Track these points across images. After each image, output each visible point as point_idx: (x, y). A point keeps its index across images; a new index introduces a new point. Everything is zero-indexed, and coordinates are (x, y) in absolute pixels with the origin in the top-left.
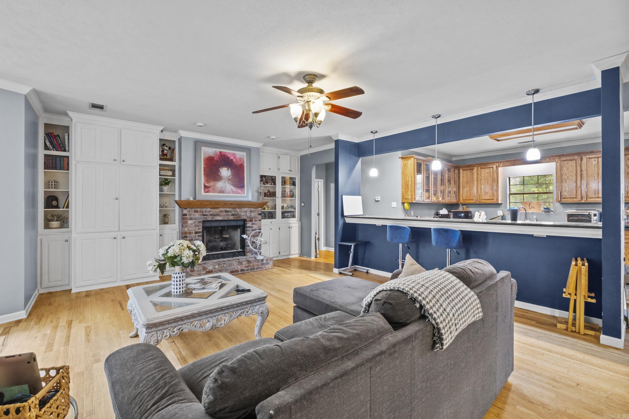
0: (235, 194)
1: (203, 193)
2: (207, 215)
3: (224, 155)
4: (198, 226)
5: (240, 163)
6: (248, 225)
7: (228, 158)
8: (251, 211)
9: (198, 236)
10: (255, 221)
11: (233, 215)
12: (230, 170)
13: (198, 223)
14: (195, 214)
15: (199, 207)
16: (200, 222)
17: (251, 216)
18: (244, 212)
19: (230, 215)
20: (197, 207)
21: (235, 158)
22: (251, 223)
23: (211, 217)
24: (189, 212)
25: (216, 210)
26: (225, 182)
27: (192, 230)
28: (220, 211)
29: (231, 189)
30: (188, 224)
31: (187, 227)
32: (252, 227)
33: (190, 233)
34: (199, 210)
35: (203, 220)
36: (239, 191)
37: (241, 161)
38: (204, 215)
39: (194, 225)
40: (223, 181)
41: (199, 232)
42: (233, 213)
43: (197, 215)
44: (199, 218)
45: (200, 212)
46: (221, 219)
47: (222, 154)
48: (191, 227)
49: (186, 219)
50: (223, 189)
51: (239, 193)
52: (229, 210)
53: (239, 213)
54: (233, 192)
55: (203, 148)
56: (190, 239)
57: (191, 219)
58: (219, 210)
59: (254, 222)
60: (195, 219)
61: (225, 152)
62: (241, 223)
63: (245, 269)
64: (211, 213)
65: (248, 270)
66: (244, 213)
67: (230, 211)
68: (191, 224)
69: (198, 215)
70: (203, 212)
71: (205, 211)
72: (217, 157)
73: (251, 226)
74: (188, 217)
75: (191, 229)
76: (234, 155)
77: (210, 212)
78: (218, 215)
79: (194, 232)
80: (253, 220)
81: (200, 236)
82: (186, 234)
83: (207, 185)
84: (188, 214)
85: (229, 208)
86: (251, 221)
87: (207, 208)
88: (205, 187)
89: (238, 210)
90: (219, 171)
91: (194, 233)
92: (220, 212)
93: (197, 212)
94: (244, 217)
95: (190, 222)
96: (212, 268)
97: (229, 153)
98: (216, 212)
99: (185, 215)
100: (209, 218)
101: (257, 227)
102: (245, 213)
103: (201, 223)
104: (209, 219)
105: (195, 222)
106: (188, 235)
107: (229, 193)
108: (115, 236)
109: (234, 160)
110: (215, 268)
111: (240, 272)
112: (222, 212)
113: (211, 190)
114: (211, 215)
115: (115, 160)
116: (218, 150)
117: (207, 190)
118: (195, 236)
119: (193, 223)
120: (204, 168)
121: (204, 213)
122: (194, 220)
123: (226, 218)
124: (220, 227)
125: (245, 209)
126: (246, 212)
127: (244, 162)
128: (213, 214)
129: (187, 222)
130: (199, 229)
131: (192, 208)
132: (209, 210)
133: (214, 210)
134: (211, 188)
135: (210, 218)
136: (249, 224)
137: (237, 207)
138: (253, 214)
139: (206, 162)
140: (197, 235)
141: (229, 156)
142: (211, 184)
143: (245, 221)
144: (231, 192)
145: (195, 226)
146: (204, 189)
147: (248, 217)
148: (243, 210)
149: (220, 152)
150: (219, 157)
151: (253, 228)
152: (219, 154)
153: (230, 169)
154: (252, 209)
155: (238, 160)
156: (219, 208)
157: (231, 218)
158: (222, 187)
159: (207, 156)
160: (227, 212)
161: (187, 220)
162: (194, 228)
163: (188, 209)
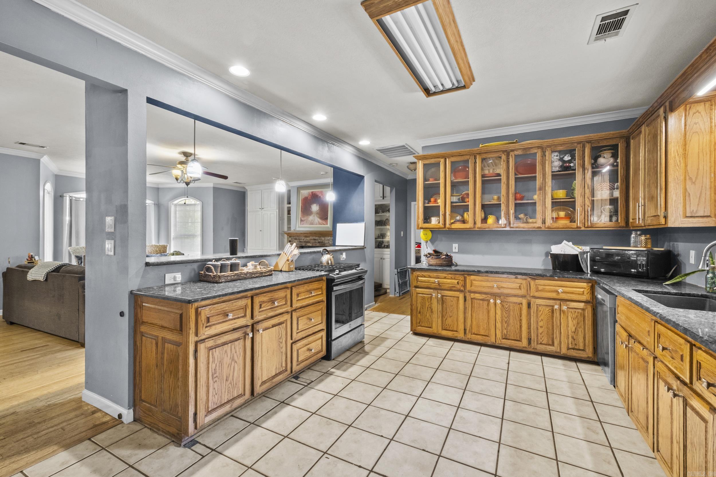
1: (299, 226)
2: (302, 242)
3: (314, 194)
7: (316, 196)
12: (318, 206)
18: (327, 240)
21: (322, 195)
24: (292, 239)
25: (307, 238)
26: (314, 216)
28: (310, 239)
29: (318, 221)
35: (300, 246)
36: (324, 222)
38: (300, 242)
40: (313, 215)
42: (320, 241)
45: (298, 239)
46: (311, 245)
51: (324, 225)
52: (317, 238)
53: (324, 241)
54: (320, 224)
55: (301, 191)
61: (314, 192)
69: (297, 242)
70: (300, 239)
72: (310, 196)
76: (321, 192)
77: (304, 239)
78: (309, 242)
83: (302, 219)
87: (301, 236)
88: (301, 220)
89: (323, 239)
90: (311, 207)
93: (296, 239)
97: (317, 192)
104: (304, 245)
107: (316, 225)
112: (312, 240)
113: (305, 223)
114: (304, 242)
115: (260, 209)
116: (310, 191)
117: (302, 223)
120: (302, 207)
123: (314, 245)
125: (329, 238)
128: (306, 241)
134: (305, 221)
137: (322, 236)
139: (303, 202)
141: (318, 194)
142: (305, 218)
144: (318, 223)
149: (312, 192)
152: (311, 194)
156: (309, 236)
158: (312, 220)
159: (304, 197)
163: (292, 237)
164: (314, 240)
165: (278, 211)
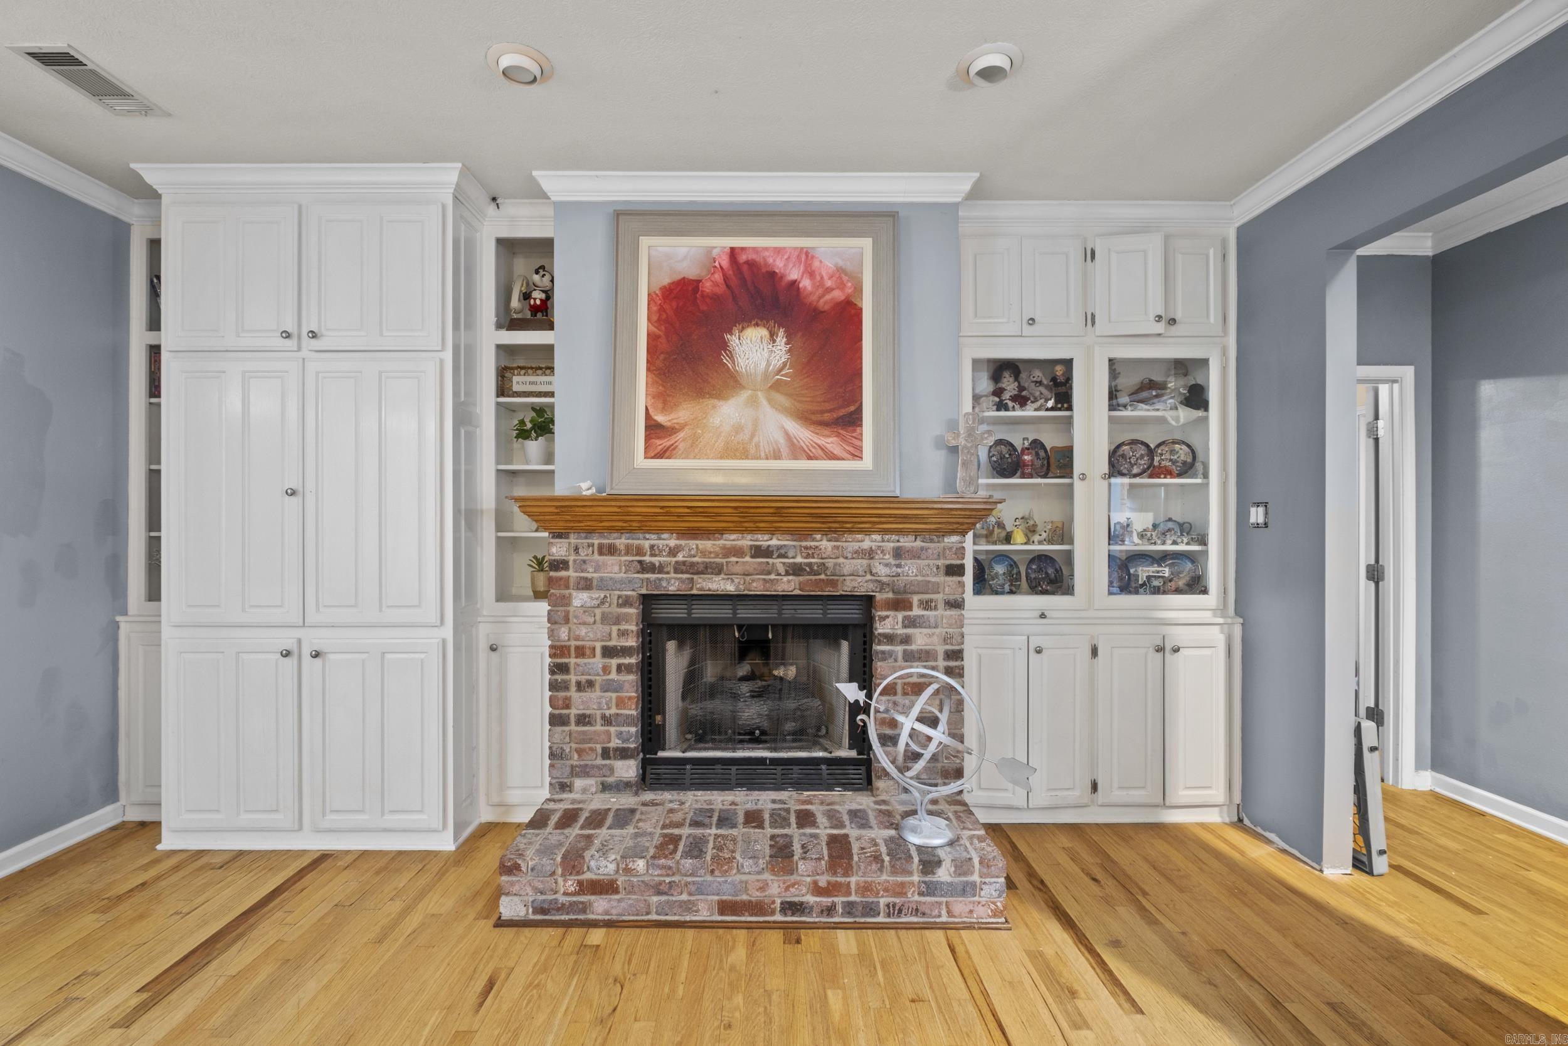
0: (810, 458)
1: (640, 460)
2: (660, 569)
3: (751, 264)
4: (618, 620)
5: (838, 295)
6: (881, 628)
7: (772, 276)
8: (898, 553)
9: (619, 668)
10: (927, 605)
11: (796, 570)
12: (781, 339)
13: (619, 606)
14: (605, 564)
15: (621, 530)
16: (626, 602)
17: (901, 582)
18: (859, 554)
19: (782, 570)
20: (611, 529)
21: (811, 274)
22: (900, 616)
23: (682, 581)
24: (576, 549)
25: (707, 544)
26: (753, 402)
27: (591, 635)
28: (724, 548)
29: (787, 435)
30: (571, 609)
31: (567, 620)
32: (907, 640)
33: (581, 652)
34: (621, 542)
35: (644, 591)
36: (831, 442)
37: (841, 286)
38: (644, 568)
39: (598, 612)
40: (745, 395)
41: (625, 651)
42: (799, 560)
43: (613, 568)
44: (621, 581)
45: (628, 550)
46: (730, 588)
47: (743, 258)
48: (584, 624)
49: (565, 583)
50: (745, 436)
51: (833, 457)
52: (774, 542)
53: (830, 563)
54: (797, 451)
55: (645, 242)
56: (583, 678)
57: (586, 585)
58: (721, 542)
59: (916, 611)
60: (603, 585)
61: (755, 250)
62: (851, 614)
63: (811, 899)
64: (680, 557)
65: (830, 910)
66: (860, 564)
67: (779, 548)
68: (586, 609)
69: (616, 568)
70: (640, 551)
71: (652, 547)
72: (718, 277)
73: (901, 631)
74: (572, 573)
75: (583, 631)
76: (806, 257)
77: (673, 552)
78: (718, 570)
79: (598, 646)
80: (915, 599)
81: (628, 669)
82: (562, 655)
83: (660, 418)
84: (571, 558)
85: (772, 532)
86: (901, 604)
87: (659, 531)
88: (653, 429)
89: (826, 545)
90: (724, 346)
91: (598, 651)
92: (726, 556)
93: (611, 550)
94: (861, 585)
95: (580, 599)
96: (612, 867)
97: (778, 251)
98: (704, 553)
99: (560, 565)
100: (668, 581)
101: (935, 639)
102: (865, 562)
103: (631, 605)
104: (673, 589)
105: (603, 603)
106: (572, 661)
107: (777, 456)
108: (290, 644)
109: (806, 284)
110: (628, 871)
111: (778, 917)
112: (738, 552)
113: (682, 446)
114: (679, 568)
115: (287, 335)
116: (723, 243)
117: (661, 444)
118: (606, 670)
119: (596, 602)
120: (652, 338)
121: (647, 559)
122: (600, 588)
123: (757, 587)
124: (740, 627)
125: (867, 542)
126: (870, 554)
127: (859, 289)
128: (692, 564)
129: (566, 601)
130: (623, 634)
131: (590, 532)
132: (673, 543)
133: (693, 543)
134: (681, 435)
135: (673, 584)
136: (888, 623)
137: (818, 531)
138: (911, 570)
139: (661, 309)
140: (614, 662)
141: (779, 265)
142: (682, 413)
143: (868, 601)
144: (785, 450)
145: (605, 619)
146: (648, 438)
147: (882, 586)
148: (855, 546)
149: (733, 252)
150: (726, 279)
151: (913, 647)
152: (725, 262)
153: (781, 332)
154: (907, 542)
155: (829, 283)
156: (721, 532)
157: (788, 585)
158: (738, 429)
159: (666, 281)
160: (766, 553)
161: (567, 587)
162: (601, 629)
163: (573, 540)
164: (759, 552)
165: (448, 356)
